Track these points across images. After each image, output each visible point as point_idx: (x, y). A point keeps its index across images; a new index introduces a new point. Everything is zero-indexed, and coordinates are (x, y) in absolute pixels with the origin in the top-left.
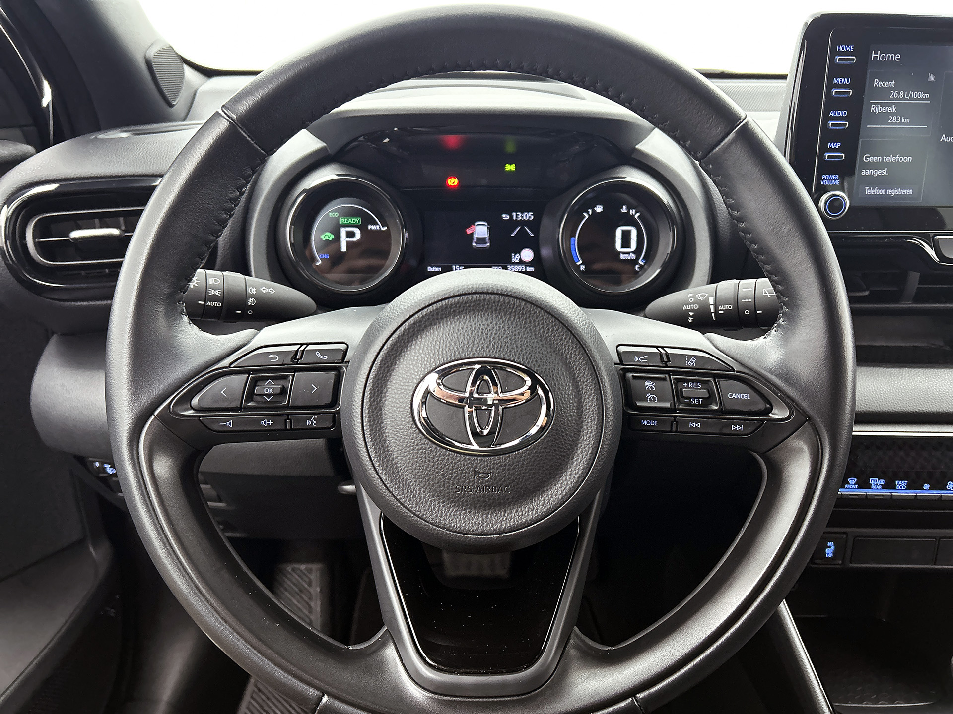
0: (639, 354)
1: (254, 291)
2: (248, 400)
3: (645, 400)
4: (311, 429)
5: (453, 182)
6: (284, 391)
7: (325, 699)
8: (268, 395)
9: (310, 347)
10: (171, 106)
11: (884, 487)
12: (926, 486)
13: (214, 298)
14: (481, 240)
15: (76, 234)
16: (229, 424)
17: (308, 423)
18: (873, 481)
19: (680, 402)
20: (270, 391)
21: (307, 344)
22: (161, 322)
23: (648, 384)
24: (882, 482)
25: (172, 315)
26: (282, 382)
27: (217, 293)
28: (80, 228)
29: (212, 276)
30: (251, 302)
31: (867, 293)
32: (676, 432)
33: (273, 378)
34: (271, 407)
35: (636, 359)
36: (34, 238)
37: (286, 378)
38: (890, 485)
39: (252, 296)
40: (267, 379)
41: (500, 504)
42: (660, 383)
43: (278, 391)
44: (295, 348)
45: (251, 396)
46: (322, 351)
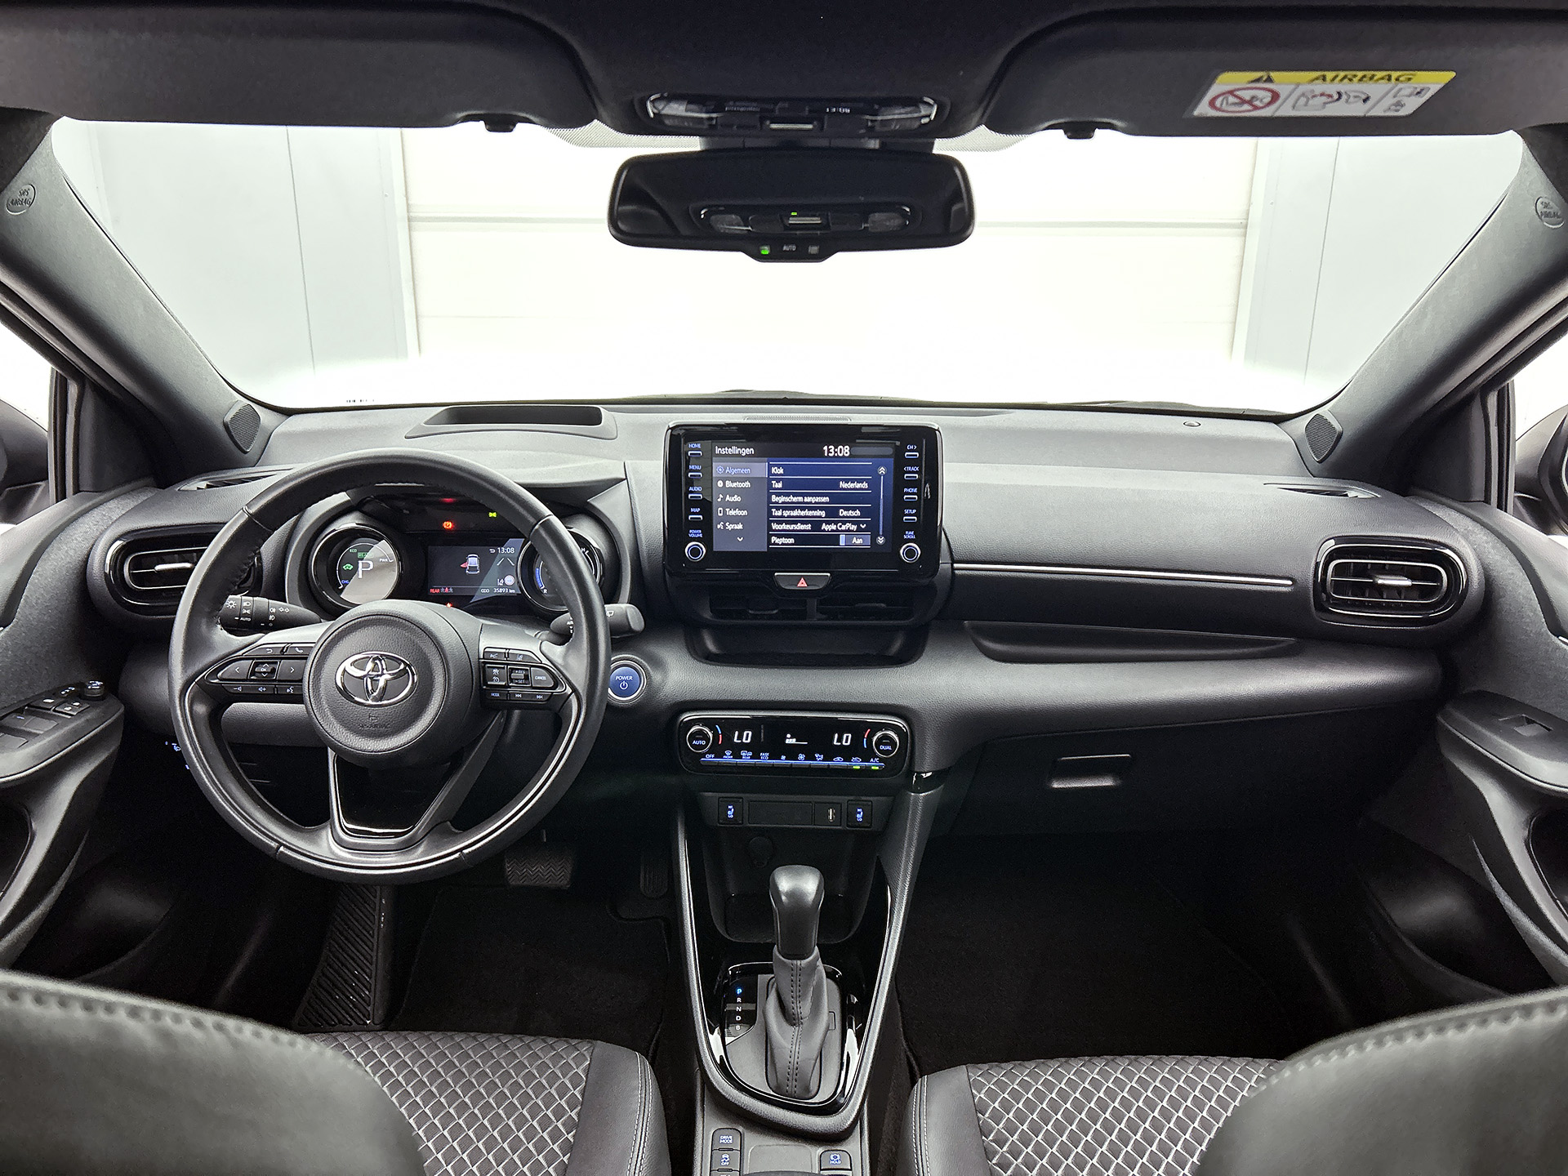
0: (493, 653)
1: (274, 610)
2: (251, 676)
3: (492, 681)
4: (289, 694)
5: (448, 525)
6: (273, 670)
7: (282, 849)
8: (264, 673)
9: (293, 645)
10: (246, 453)
11: (752, 758)
12: (783, 757)
13: (246, 615)
14: (473, 569)
15: (159, 567)
16: (240, 689)
17: (288, 691)
18: (743, 753)
19: (512, 682)
20: (265, 670)
21: (292, 643)
22: (204, 627)
23: (495, 671)
24: (750, 754)
25: (211, 624)
26: (273, 666)
27: (248, 612)
28: (164, 562)
29: (246, 601)
30: (271, 617)
31: (775, 612)
32: (510, 700)
33: (268, 663)
34: (266, 680)
35: (491, 656)
36: (129, 570)
37: (276, 663)
38: (756, 756)
39: (273, 614)
40: (264, 663)
41: (384, 735)
42: (502, 670)
43: (269, 671)
44: (283, 645)
45: (253, 673)
46: (300, 648)
